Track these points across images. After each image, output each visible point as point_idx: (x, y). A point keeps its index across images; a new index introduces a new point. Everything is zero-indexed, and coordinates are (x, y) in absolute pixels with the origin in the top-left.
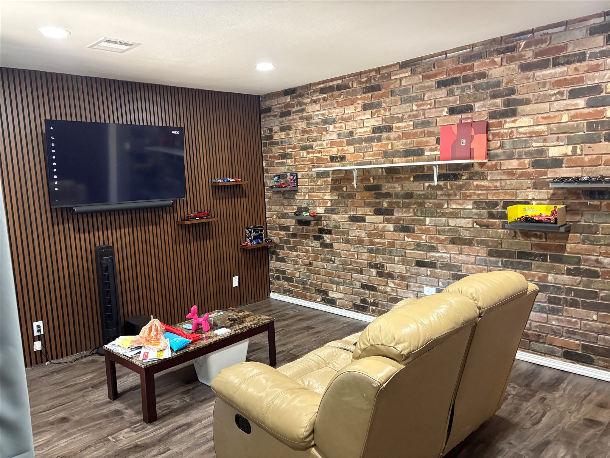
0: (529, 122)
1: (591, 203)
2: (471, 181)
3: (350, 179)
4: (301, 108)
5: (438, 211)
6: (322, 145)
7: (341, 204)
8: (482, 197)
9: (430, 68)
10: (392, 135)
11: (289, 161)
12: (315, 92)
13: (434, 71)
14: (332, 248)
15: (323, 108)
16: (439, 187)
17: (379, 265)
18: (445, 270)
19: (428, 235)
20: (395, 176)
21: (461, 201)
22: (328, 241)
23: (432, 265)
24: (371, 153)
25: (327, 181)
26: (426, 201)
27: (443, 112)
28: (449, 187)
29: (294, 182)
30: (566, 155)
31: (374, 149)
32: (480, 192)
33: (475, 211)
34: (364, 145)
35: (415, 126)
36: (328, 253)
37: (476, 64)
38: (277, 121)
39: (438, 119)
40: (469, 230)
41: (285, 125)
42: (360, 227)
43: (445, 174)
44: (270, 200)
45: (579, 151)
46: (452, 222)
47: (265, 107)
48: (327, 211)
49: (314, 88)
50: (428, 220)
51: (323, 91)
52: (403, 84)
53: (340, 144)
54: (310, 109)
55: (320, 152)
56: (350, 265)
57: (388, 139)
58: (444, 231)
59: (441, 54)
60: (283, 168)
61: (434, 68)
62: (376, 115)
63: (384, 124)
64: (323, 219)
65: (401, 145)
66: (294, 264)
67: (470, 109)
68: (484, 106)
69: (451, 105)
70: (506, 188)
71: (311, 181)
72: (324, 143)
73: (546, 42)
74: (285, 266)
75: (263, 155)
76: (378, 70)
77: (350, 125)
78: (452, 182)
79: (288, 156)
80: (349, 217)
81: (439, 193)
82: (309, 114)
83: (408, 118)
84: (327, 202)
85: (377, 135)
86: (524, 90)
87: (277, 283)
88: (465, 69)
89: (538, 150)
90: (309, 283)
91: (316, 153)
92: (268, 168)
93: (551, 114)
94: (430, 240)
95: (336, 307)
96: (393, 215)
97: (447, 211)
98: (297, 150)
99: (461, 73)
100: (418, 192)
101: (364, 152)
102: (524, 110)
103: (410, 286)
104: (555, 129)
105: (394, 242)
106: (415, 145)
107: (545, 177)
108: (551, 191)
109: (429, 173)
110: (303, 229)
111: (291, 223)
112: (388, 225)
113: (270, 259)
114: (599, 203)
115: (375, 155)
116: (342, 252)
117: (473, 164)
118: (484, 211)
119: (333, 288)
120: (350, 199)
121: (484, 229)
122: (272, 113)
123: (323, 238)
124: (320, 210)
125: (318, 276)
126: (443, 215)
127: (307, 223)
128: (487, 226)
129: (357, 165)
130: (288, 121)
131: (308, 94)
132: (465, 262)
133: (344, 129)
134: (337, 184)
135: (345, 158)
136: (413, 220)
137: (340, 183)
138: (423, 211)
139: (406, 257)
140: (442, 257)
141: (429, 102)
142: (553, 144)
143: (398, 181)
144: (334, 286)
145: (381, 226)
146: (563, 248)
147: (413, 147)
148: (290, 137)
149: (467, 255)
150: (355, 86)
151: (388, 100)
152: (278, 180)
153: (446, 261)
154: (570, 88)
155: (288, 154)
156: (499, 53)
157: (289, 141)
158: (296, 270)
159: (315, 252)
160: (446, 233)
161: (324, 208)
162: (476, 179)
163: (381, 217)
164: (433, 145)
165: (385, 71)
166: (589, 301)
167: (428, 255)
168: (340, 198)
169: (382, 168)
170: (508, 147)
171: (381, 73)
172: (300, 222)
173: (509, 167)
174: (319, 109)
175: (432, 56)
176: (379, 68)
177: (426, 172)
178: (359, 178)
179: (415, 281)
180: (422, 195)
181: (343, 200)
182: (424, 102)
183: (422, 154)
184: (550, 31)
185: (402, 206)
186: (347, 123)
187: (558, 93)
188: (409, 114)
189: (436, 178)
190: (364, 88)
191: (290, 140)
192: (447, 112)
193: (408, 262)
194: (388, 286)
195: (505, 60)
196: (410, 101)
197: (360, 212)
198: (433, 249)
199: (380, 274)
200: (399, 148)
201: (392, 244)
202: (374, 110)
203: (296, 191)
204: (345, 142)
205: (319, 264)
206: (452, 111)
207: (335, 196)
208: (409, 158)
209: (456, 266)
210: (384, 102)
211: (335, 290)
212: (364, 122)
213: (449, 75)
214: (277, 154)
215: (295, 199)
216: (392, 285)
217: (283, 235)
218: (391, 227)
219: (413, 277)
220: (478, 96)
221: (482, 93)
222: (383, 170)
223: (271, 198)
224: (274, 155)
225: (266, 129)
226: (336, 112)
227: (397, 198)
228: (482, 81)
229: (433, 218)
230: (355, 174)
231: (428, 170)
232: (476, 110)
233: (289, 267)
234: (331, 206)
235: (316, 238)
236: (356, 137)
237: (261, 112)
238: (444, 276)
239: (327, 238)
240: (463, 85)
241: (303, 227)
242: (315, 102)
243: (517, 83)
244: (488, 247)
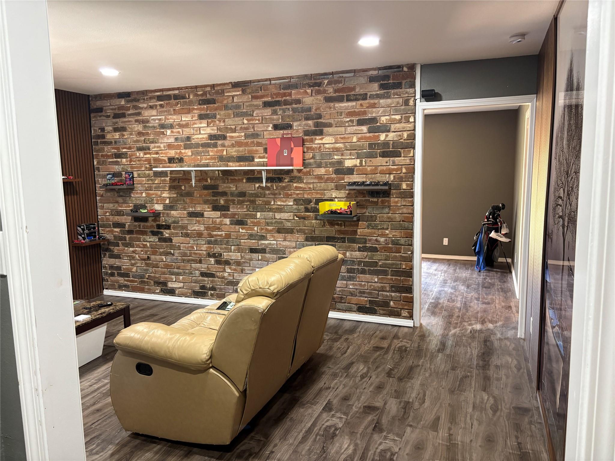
0: (332, 140)
1: (372, 200)
2: (291, 183)
3: (189, 179)
4: (137, 111)
5: (267, 207)
6: (159, 147)
7: (180, 201)
8: (300, 196)
9: (258, 90)
10: (227, 143)
11: (124, 160)
12: (151, 98)
13: (260, 93)
14: (172, 242)
15: (160, 113)
16: (267, 188)
17: (217, 255)
18: (273, 254)
19: (259, 227)
20: (230, 178)
21: (284, 199)
22: (167, 235)
23: (263, 251)
24: (208, 157)
25: (165, 180)
26: (257, 199)
27: (269, 128)
28: (275, 188)
29: (130, 180)
30: (356, 166)
31: (211, 154)
32: (298, 192)
33: (295, 207)
34: (201, 149)
35: (246, 136)
36: (167, 247)
37: (293, 92)
38: (110, 121)
39: (265, 133)
40: (291, 222)
41: (119, 126)
42: (199, 222)
43: (272, 177)
44: (102, 198)
45: (364, 163)
46: (278, 216)
47: (95, 107)
48: (165, 208)
49: (150, 95)
50: (259, 215)
51: (159, 98)
52: (235, 101)
53: (178, 147)
54: (147, 113)
55: (157, 153)
56: (190, 256)
57: (223, 146)
58: (272, 223)
59: (266, 80)
60: (117, 166)
61: (261, 90)
62: (212, 125)
63: (219, 133)
64: (161, 216)
65: (235, 152)
66: (130, 260)
67: (289, 127)
68: (300, 125)
69: (275, 122)
70: (317, 189)
71: (148, 180)
72: (162, 145)
73: (342, 83)
74: (120, 262)
75: (94, 153)
76: (213, 86)
77: (187, 132)
78: (277, 184)
79: (123, 156)
80: (188, 213)
81: (267, 192)
82: (146, 117)
83: (240, 130)
84: (166, 200)
85: (213, 142)
86: (328, 116)
87: (110, 280)
88: (285, 95)
89: (337, 161)
90: (147, 277)
91: (154, 154)
92: (100, 166)
93: (346, 136)
94: (261, 231)
95: (176, 296)
96: (229, 211)
97: (273, 207)
98: (133, 150)
99: (282, 97)
100: (250, 192)
101: (201, 156)
102: (328, 131)
103: (244, 270)
104: (348, 146)
105: (230, 234)
106: (246, 153)
107: (343, 181)
108: (347, 192)
109: (259, 176)
110: (139, 226)
111: (127, 220)
112: (225, 220)
113: (102, 256)
114: (377, 200)
115: (211, 159)
116: (182, 245)
117: (292, 170)
118: (302, 207)
119: (172, 279)
120: (189, 196)
121: (302, 220)
122: (103, 113)
123: (162, 233)
124: (158, 207)
125: (157, 269)
126: (271, 210)
127: (144, 219)
128: (304, 218)
129: (194, 166)
130: (122, 122)
131: (144, 99)
132: (288, 246)
133: (182, 134)
134: (176, 183)
135: (183, 160)
136: (246, 215)
137: (179, 183)
138: (255, 207)
139: (241, 246)
140: (270, 244)
141: (257, 118)
142: (348, 157)
143: (233, 182)
144: (173, 277)
145: (218, 220)
146: (355, 232)
147: (245, 154)
148: (125, 137)
149: (290, 241)
150: (191, 97)
151: (222, 112)
152: (112, 178)
153: (274, 247)
154: (358, 118)
155: (123, 154)
156: (310, 86)
157: (123, 141)
158: (133, 265)
159: (153, 247)
160: (274, 225)
161: (162, 205)
162: (295, 182)
163: (218, 213)
164: (261, 154)
165: (219, 88)
166: (372, 269)
167: (259, 243)
168: (178, 196)
169: (218, 170)
170: (318, 158)
171: (216, 89)
172: (136, 219)
173: (319, 174)
174: (156, 114)
175: (259, 81)
176: (214, 85)
177: (256, 175)
178: (197, 178)
179: (249, 265)
180: (253, 194)
181: (182, 198)
182: (253, 118)
183: (253, 160)
184: (344, 75)
185: (236, 203)
186: (184, 129)
187: (351, 121)
188: (241, 126)
189: (264, 181)
190: (200, 100)
191: (125, 141)
192: (272, 128)
193: (243, 250)
194: (225, 272)
195: (314, 91)
196: (241, 116)
197: (199, 209)
198: (263, 238)
199: (218, 262)
200: (233, 154)
201: (228, 236)
202: (210, 120)
203: (132, 189)
204: (183, 146)
205: (158, 257)
206: (276, 127)
207: (174, 194)
208: (242, 163)
209: (281, 251)
210: (218, 114)
211: (174, 280)
212: (201, 130)
213: (273, 98)
214: (110, 153)
215: (131, 196)
216: (229, 271)
217: (117, 232)
218: (227, 221)
219: (247, 262)
220: (295, 117)
221: (299, 115)
222: (220, 172)
223: (104, 195)
224: (106, 154)
225: (97, 129)
226: (173, 119)
227: (233, 196)
228: (298, 105)
229: (262, 213)
230: (193, 175)
231: (257, 173)
232: (294, 128)
233: (125, 263)
234: (170, 203)
235: (154, 233)
236: (194, 142)
237: (91, 111)
238: (272, 259)
239: (166, 233)
240: (284, 107)
241: (140, 223)
242: (151, 107)
243: (322, 110)
244: (305, 234)
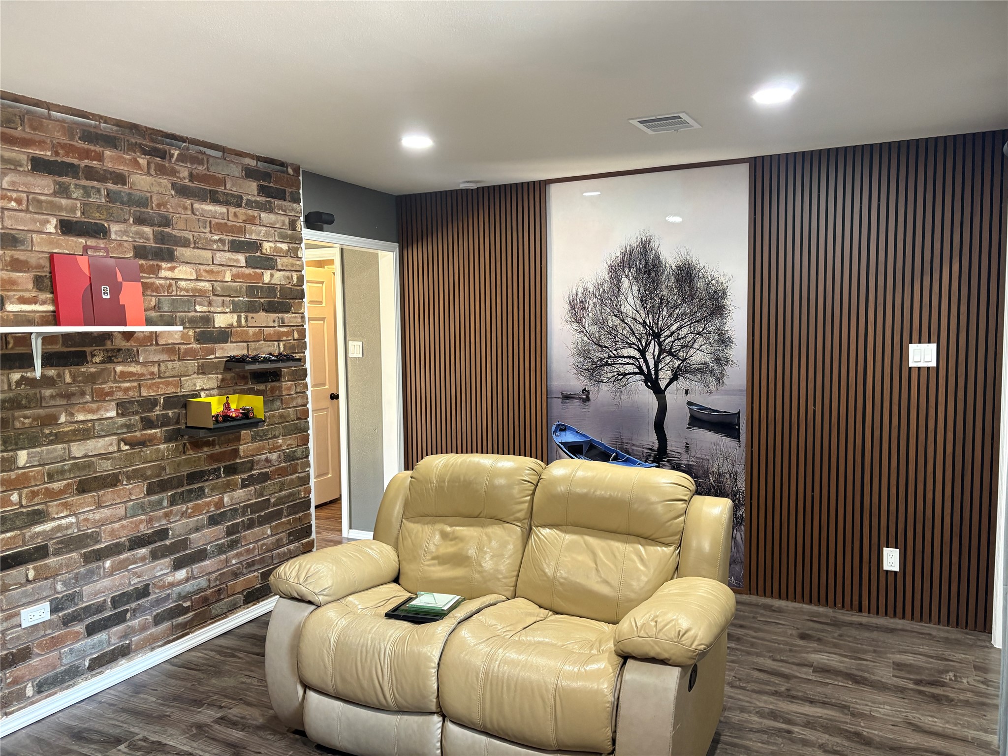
0: (191, 273)
1: (258, 388)
2: (110, 366)
5: (47, 432)
8: (131, 394)
9: (13, 122)
13: (22, 132)
16: (46, 381)
18: (67, 553)
19: (25, 491)
21: (94, 406)
26: (17, 414)
27: (48, 226)
28: (68, 380)
30: (231, 326)
32: (127, 385)
33: (121, 421)
37: (107, 153)
39: (36, 237)
40: (112, 458)
43: (58, 353)
45: (243, 321)
46: (78, 449)
58: (62, 472)
59: (38, 103)
61: (22, 125)
67: (101, 232)
68: (125, 233)
69: (64, 215)
70: (167, 375)
73: (203, 165)
78: (74, 369)
81: (47, 392)
86: (181, 225)
88: (86, 154)
89: (202, 318)
93: (215, 268)
94: (31, 500)
97: (65, 430)
99: (81, 159)
102: (183, 255)
104: (219, 289)
107: (213, 356)
108: (220, 376)
109: (20, 350)
118: (136, 418)
121: (139, 449)
126: (58, 438)
128: (143, 443)
132: (107, 520)
138: (9, 437)
140: (59, 528)
141: (14, 195)
142: (219, 310)
149: (112, 505)
153: (69, 532)
154: (231, 238)
156: (145, 153)
160: (67, 475)
162: (119, 362)
164: (27, 290)
167: (28, 535)
170: (166, 309)
173: (170, 341)
177: (12, 348)
180: (5, 401)
184: (209, 152)
187: (220, 240)
189: (38, 362)
192: (55, 227)
195: (153, 166)
198: (39, 516)
206: (67, 227)
209: (87, 536)
213: (58, 154)
220: (114, 211)
221: (122, 209)
228: (120, 187)
229: (34, 450)
231: (16, 344)
232: (113, 236)
238: (68, 567)
240: (86, 182)
243: (171, 210)
244: (146, 479)
